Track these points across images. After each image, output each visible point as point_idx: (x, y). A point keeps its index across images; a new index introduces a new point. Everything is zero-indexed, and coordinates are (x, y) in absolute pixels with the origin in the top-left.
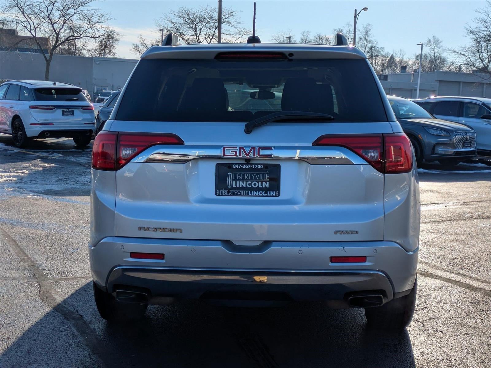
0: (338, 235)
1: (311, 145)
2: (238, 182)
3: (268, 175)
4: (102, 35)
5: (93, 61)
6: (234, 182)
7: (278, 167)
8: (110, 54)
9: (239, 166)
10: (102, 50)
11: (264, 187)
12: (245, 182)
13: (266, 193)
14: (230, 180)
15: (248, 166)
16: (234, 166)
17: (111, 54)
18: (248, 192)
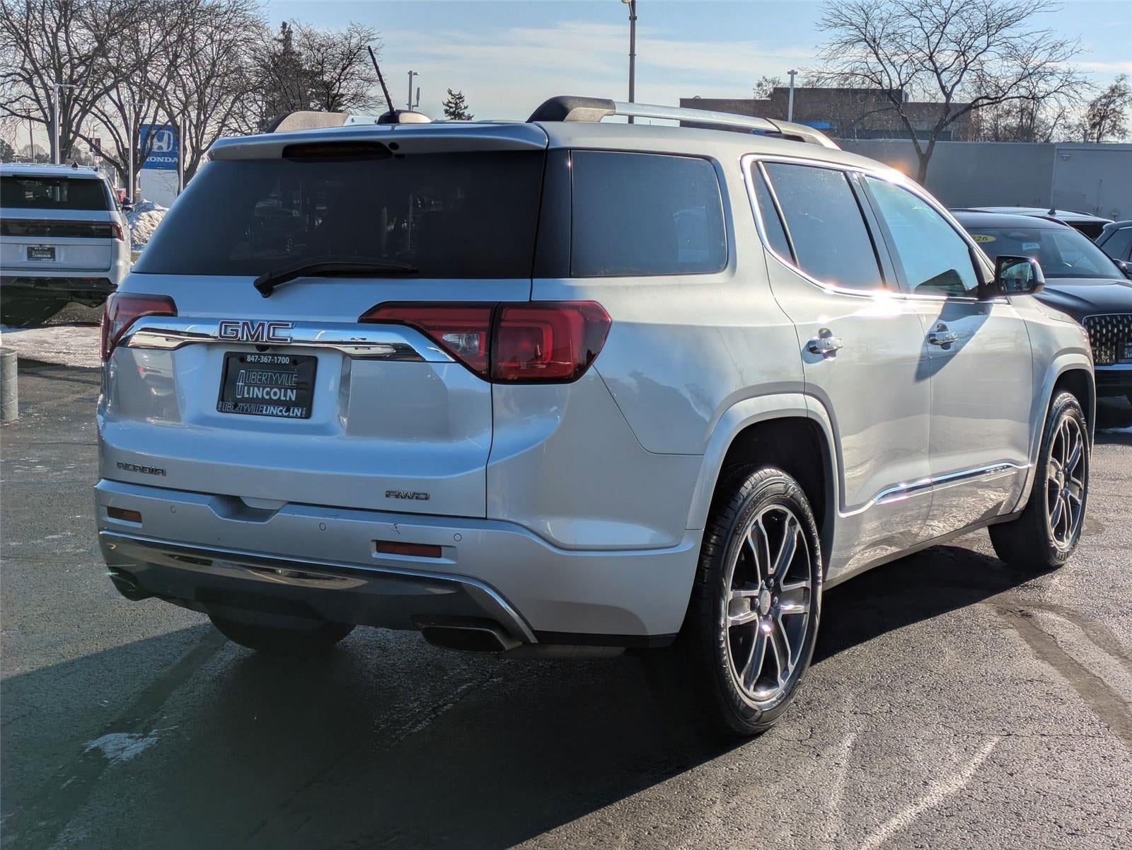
0: (392, 498)
1: (355, 320)
2: (252, 388)
3: (295, 377)
4: (1055, 91)
5: (1056, 151)
6: (246, 388)
7: (315, 360)
8: (1113, 134)
9: (255, 358)
10: (1093, 126)
11: (288, 399)
12: (261, 389)
13: (288, 410)
14: (240, 384)
15: (268, 359)
16: (249, 359)
17: (1117, 135)
18: (263, 408)
